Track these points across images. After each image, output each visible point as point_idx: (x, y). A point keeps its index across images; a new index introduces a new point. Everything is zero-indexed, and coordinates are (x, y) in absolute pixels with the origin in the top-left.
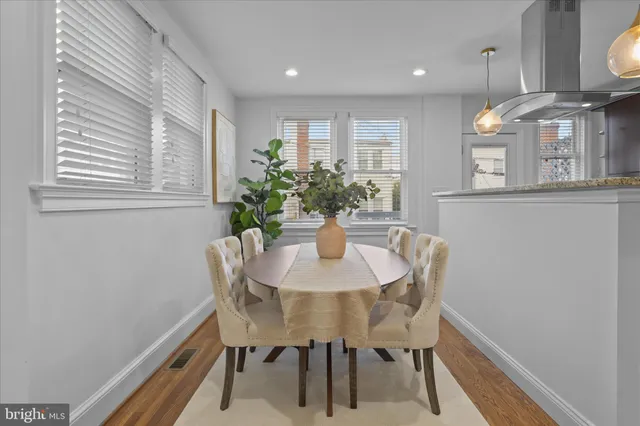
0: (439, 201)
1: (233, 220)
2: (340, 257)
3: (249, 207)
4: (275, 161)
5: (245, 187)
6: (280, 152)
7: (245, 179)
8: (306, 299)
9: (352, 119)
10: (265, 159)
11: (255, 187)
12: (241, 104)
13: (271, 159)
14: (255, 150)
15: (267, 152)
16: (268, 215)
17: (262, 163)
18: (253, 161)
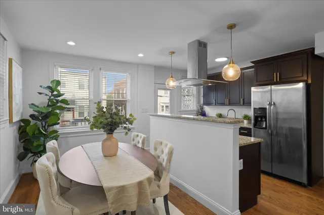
0: (150, 117)
1: (21, 131)
2: (115, 155)
3: (33, 122)
4: (55, 93)
5: (32, 110)
6: (59, 88)
7: (32, 104)
8: (122, 189)
9: (102, 71)
10: (48, 92)
11: (41, 110)
12: (26, 53)
13: (52, 92)
14: (41, 86)
15: (49, 87)
16: (49, 126)
17: (46, 95)
18: (40, 93)
